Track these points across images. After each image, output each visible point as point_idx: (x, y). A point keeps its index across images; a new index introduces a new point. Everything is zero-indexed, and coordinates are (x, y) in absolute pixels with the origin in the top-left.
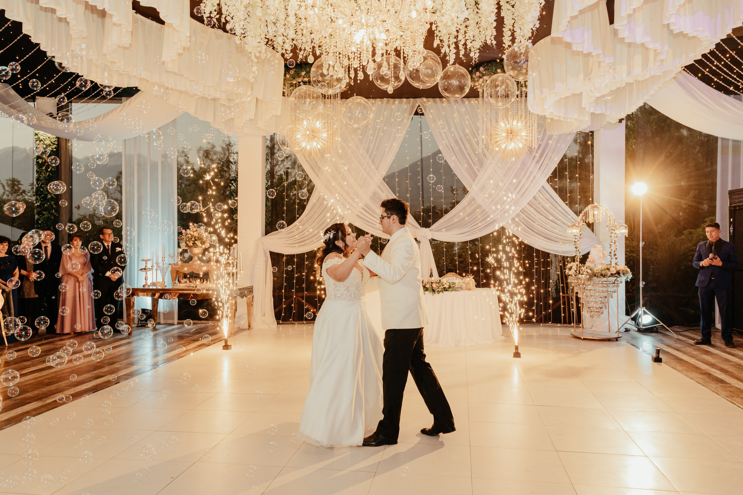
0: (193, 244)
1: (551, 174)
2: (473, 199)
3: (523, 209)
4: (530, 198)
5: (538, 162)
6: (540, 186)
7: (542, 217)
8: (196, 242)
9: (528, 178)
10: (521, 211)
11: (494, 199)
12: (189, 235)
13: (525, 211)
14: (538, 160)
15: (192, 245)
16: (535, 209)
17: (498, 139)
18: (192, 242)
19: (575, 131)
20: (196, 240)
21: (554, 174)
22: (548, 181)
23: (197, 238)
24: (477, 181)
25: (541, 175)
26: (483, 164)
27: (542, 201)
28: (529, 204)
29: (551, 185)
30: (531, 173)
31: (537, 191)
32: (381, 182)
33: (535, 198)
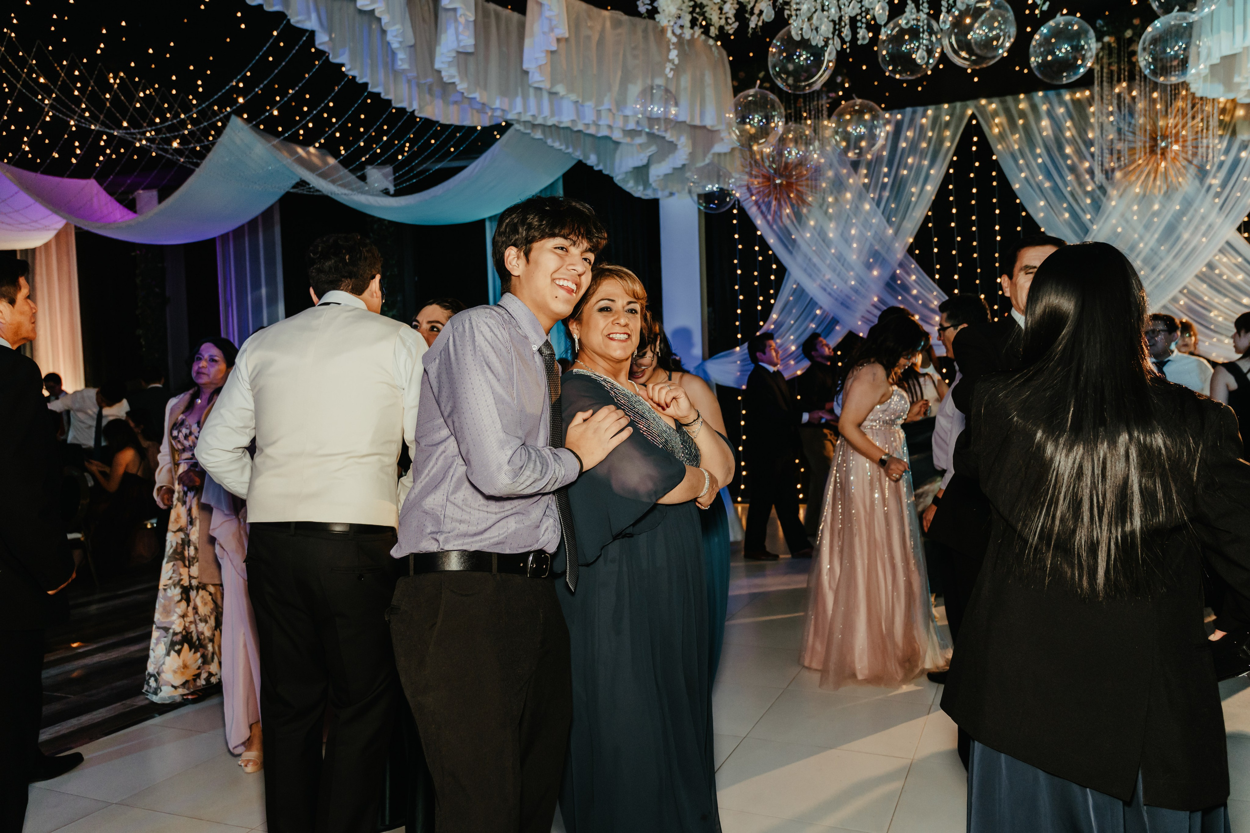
1: (1245, 219)
3: (1185, 287)
5: (1217, 195)
6: (1222, 243)
7: (1226, 300)
9: (1197, 227)
13: (1190, 292)
16: (1210, 286)
22: (1239, 230)
25: (1224, 220)
26: (1099, 207)
27: (1225, 270)
28: (1201, 277)
29: (1246, 238)
30: (1203, 218)
31: (1216, 250)
32: (905, 256)
33: (1211, 266)
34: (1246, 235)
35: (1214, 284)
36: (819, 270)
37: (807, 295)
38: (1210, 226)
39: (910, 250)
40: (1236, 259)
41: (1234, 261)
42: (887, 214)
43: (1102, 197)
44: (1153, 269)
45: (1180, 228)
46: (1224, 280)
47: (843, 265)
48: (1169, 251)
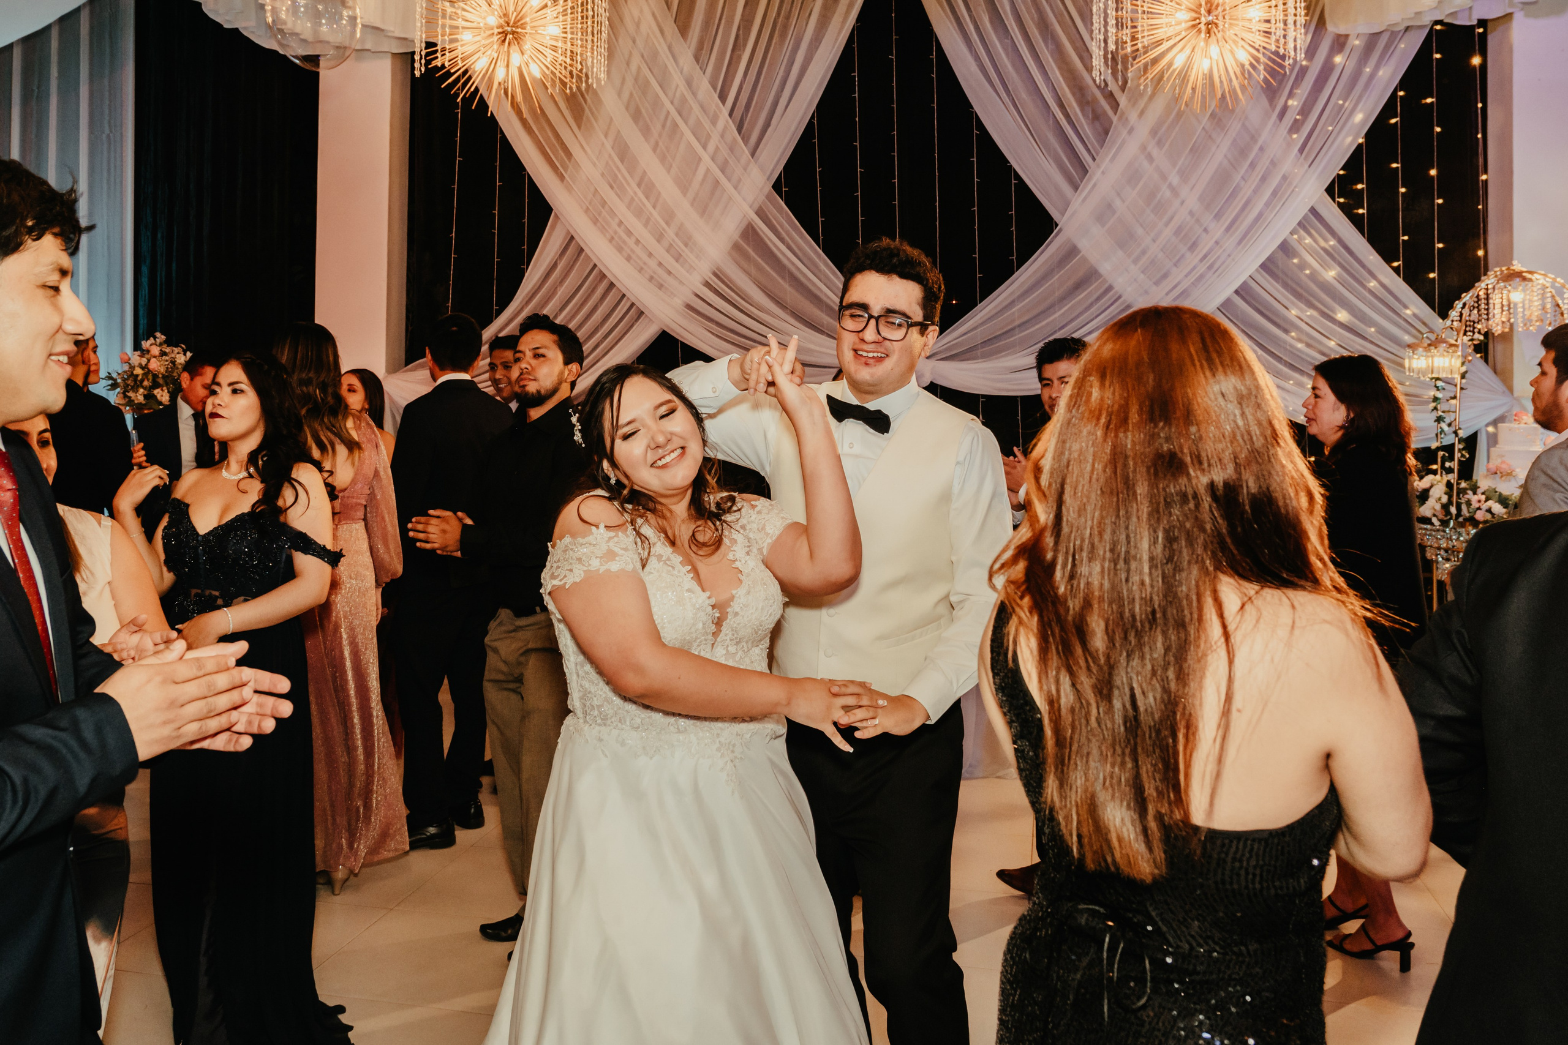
0: (146, 397)
1: (1342, 169)
2: (1072, 251)
3: (1244, 285)
4: (1265, 246)
5: (1296, 127)
6: (1305, 210)
7: (1310, 312)
8: (157, 392)
9: (1264, 179)
10: (1237, 292)
11: (1144, 252)
12: (138, 371)
13: (1252, 293)
14: (1296, 120)
15: (144, 402)
16: (1286, 286)
17: (1161, 34)
18: (141, 391)
19: (1427, 20)
20: (156, 385)
21: (1353, 164)
22: (1330, 190)
23: (161, 381)
24: (1086, 188)
25: (1307, 171)
26: (1107, 132)
27: (1310, 259)
28: (1267, 267)
29: (1340, 205)
30: (1273, 163)
31: (1294, 223)
32: (768, 197)
33: (1285, 248)
34: (1342, 200)
35: (1290, 282)
36: (612, 213)
37: (588, 258)
38: (1285, 178)
39: (776, 187)
40: (1326, 240)
41: (1323, 243)
42: (738, 113)
43: (1110, 112)
44: (1193, 247)
45: (1237, 178)
46: (1306, 275)
47: (654, 207)
48: (1218, 216)
